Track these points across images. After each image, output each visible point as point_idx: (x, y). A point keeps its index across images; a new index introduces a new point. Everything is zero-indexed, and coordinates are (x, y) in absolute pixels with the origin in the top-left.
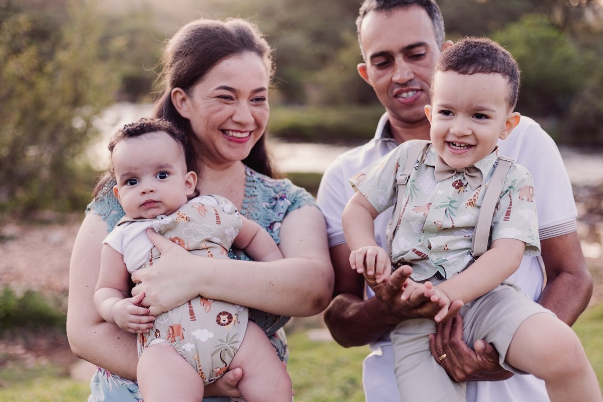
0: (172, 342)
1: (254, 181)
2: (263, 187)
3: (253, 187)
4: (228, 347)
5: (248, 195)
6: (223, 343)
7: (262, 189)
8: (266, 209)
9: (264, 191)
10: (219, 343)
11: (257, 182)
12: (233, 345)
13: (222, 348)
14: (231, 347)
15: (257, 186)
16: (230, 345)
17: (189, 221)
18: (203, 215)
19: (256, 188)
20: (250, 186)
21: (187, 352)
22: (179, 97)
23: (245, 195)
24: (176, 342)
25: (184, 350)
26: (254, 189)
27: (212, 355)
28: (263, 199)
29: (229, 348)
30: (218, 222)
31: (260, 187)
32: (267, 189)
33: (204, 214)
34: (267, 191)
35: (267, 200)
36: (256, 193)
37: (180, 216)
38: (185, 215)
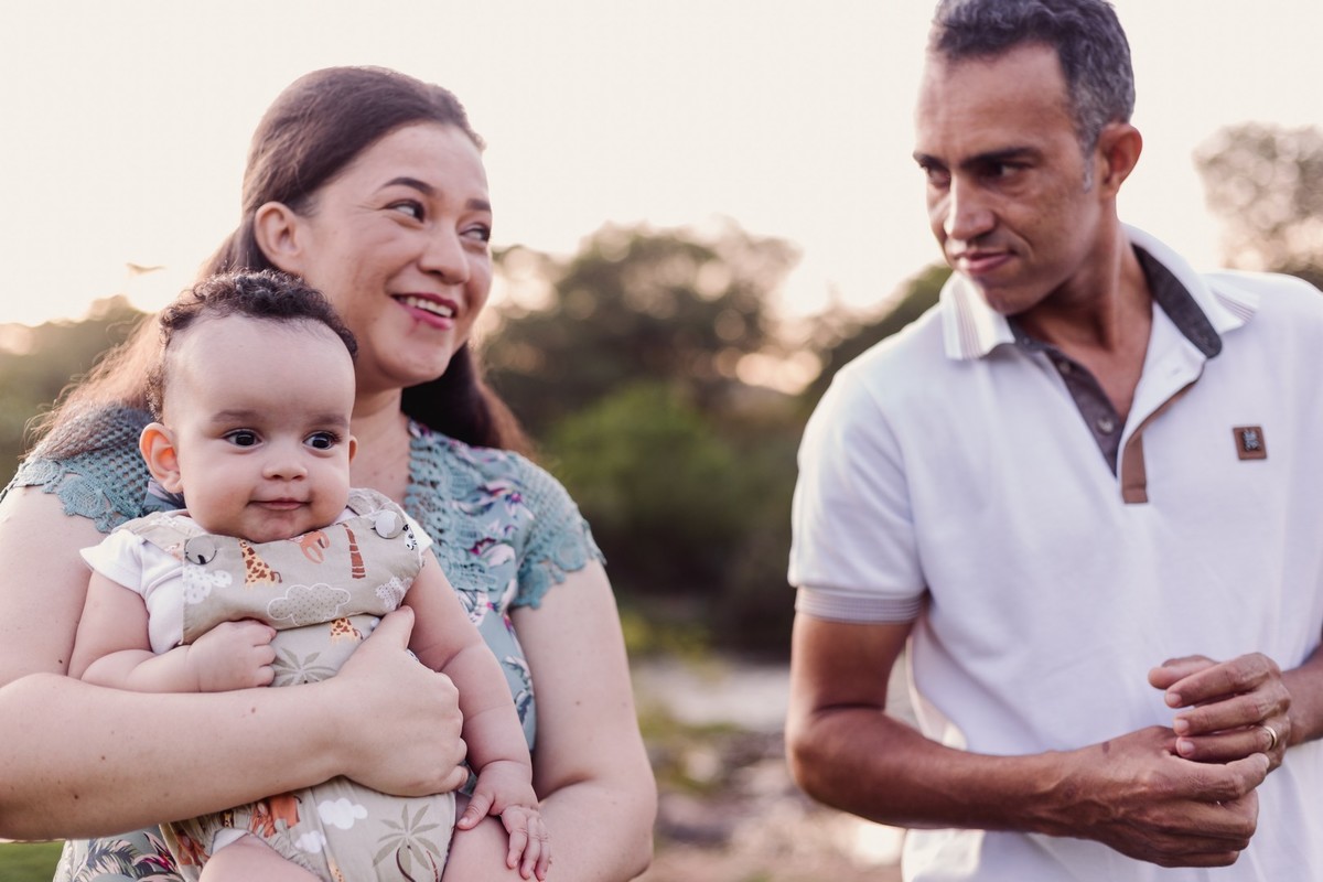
0: (266, 836)
1: (429, 449)
2: (454, 463)
3: (429, 461)
4: (413, 839)
5: (417, 477)
6: (396, 831)
7: (451, 468)
8: (462, 514)
9: (456, 474)
10: (388, 830)
11: (437, 451)
12: (423, 835)
13: (398, 841)
14: (419, 840)
15: (439, 461)
16: (417, 835)
17: (280, 581)
18: (318, 559)
19: (435, 465)
20: (422, 460)
21: (313, 855)
22: (274, 226)
23: (411, 480)
24: (278, 835)
25: (303, 851)
26: (432, 468)
27: (375, 863)
28: (454, 492)
29: (417, 843)
30: (358, 572)
31: (446, 462)
32: (463, 468)
33: (320, 555)
34: (464, 474)
35: (464, 493)
36: (435, 477)
37: (255, 571)
38: (266, 566)
